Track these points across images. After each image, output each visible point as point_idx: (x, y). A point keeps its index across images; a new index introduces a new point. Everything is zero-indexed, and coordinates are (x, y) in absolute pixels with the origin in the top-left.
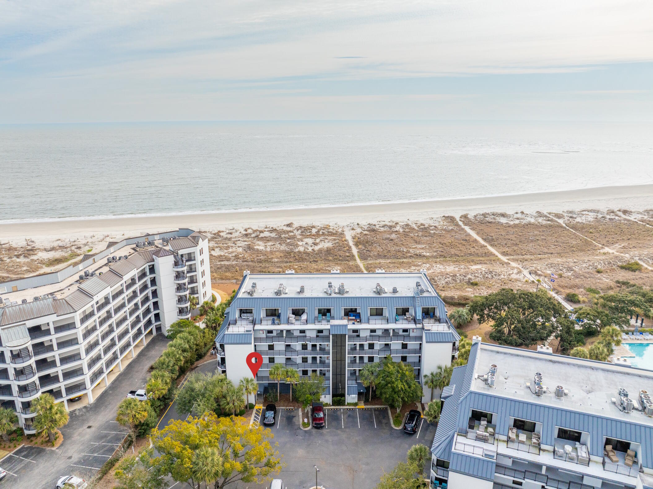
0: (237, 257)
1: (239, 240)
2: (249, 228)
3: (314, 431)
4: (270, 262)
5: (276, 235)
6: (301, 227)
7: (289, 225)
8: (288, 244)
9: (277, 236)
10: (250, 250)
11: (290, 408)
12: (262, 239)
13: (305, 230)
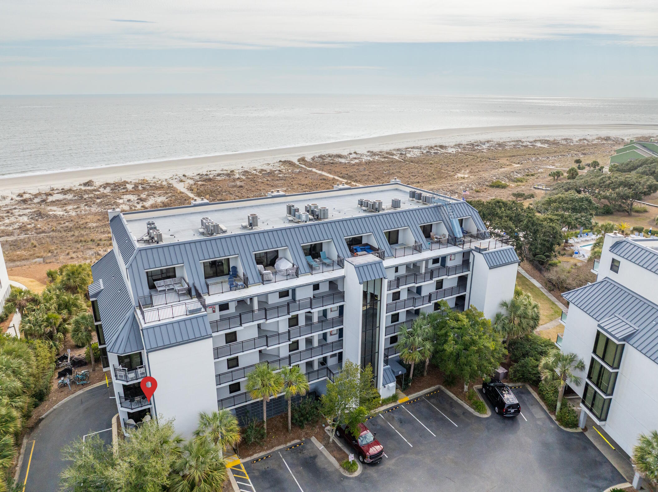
0: (23, 229)
1: (15, 209)
2: (24, 193)
3: (372, 471)
4: (85, 228)
5: (75, 196)
6: (107, 184)
7: (87, 184)
8: (100, 205)
9: (76, 198)
10: (42, 218)
11: (293, 442)
12: (53, 203)
13: (116, 186)
